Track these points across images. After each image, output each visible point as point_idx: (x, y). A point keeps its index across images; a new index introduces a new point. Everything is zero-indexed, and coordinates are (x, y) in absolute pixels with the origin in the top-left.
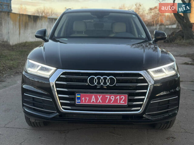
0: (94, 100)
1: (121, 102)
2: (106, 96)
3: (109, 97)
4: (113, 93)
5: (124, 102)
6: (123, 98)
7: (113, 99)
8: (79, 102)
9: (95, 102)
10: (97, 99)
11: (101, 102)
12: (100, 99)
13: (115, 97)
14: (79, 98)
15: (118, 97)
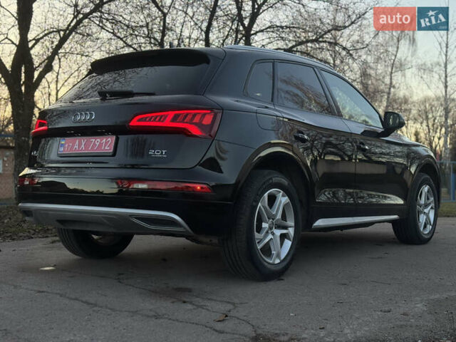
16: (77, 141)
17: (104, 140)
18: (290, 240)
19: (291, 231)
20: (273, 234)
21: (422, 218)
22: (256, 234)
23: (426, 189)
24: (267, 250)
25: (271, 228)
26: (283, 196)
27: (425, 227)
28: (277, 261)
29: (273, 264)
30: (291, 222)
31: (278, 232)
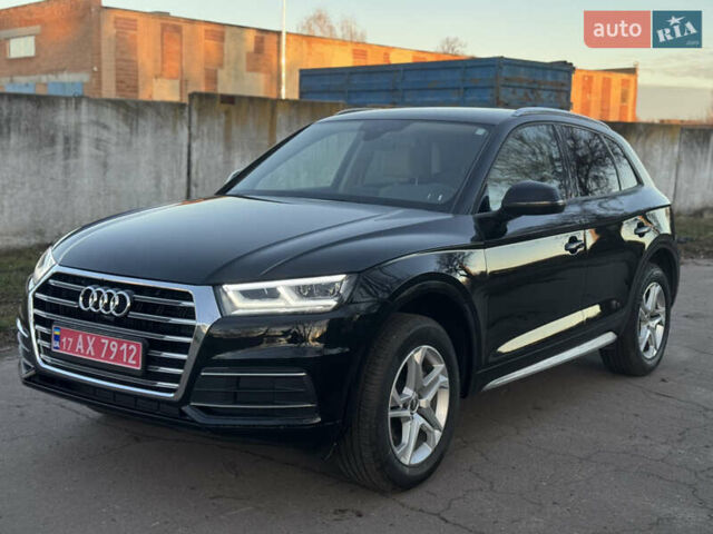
0: (81, 347)
1: (130, 361)
2: (103, 341)
3: (107, 342)
4: (116, 334)
5: (134, 362)
6: (132, 350)
7: (115, 350)
8: (57, 348)
9: (82, 351)
10: (86, 345)
11: (93, 354)
12: (90, 348)
13: (120, 344)
14: (57, 338)
15: (125, 346)
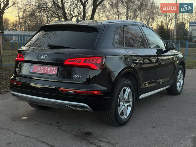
16: (39, 67)
17: (52, 68)
18: (130, 107)
19: (131, 103)
20: (124, 106)
21: (178, 84)
22: (118, 108)
23: (180, 71)
24: (122, 113)
25: (123, 104)
26: (128, 89)
27: (179, 87)
28: (126, 117)
29: (124, 119)
30: (131, 100)
31: (126, 105)
